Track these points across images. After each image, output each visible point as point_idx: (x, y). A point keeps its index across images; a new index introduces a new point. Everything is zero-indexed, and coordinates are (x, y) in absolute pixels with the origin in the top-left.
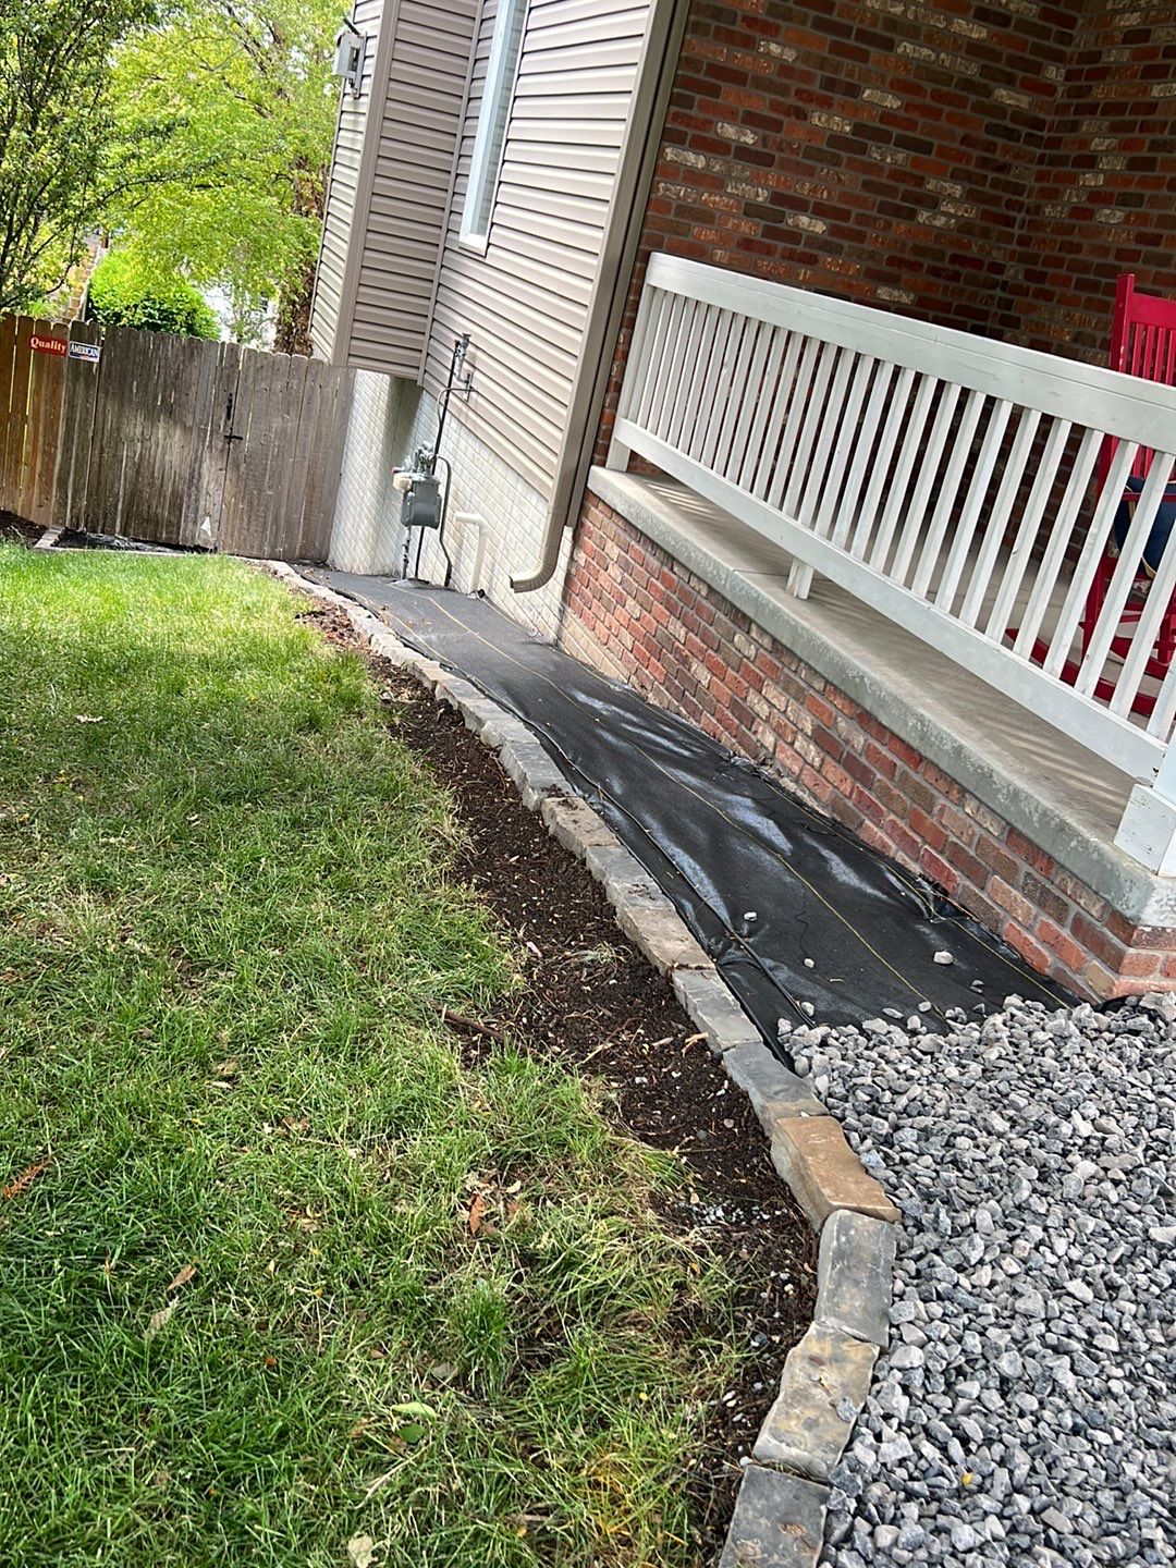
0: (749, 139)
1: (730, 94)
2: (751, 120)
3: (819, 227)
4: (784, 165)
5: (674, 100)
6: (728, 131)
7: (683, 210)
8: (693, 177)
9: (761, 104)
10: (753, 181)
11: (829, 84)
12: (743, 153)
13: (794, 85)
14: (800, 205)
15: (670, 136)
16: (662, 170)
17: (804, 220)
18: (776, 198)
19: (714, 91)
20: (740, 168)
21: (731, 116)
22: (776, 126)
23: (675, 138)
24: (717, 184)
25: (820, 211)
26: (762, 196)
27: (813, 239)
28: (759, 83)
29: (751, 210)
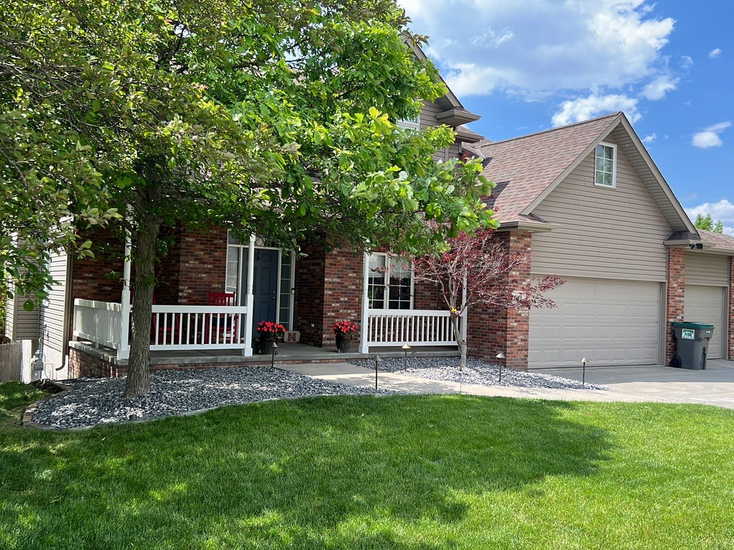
0: (91, 275)
1: (85, 268)
2: (90, 272)
3: (110, 288)
4: (100, 279)
5: (74, 271)
6: (87, 275)
7: (80, 290)
8: (80, 284)
9: (92, 269)
10: (94, 283)
11: (105, 263)
12: (90, 278)
13: (98, 265)
14: (105, 285)
15: (74, 278)
16: (73, 284)
17: (106, 288)
18: (99, 285)
19: (82, 268)
20: (90, 281)
21: (86, 272)
22: (96, 272)
23: (76, 278)
24: (86, 284)
25: (109, 286)
26: (96, 285)
27: (109, 291)
28: (91, 266)
29: (94, 288)
